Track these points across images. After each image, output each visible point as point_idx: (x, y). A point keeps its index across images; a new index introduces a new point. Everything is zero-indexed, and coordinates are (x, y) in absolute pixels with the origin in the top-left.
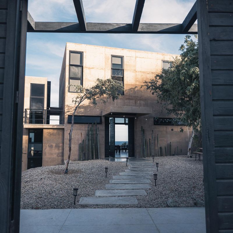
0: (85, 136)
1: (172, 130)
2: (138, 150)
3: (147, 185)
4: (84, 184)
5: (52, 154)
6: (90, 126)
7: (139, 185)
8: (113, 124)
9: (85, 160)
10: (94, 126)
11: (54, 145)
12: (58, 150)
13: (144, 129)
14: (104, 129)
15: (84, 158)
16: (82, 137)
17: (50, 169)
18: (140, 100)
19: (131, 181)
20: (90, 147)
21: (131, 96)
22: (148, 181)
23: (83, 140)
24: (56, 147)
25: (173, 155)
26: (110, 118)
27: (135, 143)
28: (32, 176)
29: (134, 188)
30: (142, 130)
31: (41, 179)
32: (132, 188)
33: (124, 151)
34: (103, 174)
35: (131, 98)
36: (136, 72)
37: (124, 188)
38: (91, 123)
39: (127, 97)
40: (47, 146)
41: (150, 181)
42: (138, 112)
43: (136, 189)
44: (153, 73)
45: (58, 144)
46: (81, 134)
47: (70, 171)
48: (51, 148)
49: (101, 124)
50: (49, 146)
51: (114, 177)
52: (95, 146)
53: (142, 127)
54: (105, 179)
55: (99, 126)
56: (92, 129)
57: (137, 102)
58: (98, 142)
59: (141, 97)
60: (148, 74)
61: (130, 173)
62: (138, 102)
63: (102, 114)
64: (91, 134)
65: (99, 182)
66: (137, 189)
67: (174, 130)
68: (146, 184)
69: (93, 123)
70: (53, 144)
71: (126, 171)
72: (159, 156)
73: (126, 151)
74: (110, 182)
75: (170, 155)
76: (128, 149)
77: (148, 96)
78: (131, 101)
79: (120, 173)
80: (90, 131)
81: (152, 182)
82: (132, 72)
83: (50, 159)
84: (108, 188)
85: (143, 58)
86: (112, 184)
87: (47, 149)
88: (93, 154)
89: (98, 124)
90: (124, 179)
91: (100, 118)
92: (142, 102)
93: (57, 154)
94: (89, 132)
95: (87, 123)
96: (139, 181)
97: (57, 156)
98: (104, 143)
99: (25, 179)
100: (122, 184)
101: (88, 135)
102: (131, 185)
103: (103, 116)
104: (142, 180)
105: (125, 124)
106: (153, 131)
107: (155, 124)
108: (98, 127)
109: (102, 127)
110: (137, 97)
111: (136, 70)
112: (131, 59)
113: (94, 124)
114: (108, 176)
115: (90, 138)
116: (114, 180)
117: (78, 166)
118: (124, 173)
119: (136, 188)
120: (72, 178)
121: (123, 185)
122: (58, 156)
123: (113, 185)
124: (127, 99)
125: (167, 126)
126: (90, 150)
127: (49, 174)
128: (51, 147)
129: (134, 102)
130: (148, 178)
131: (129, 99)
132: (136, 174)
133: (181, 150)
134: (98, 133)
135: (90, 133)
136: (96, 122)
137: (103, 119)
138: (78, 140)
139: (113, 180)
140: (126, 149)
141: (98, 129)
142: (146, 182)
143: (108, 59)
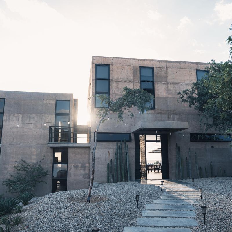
0: (113, 156)
1: (213, 147)
2: (173, 170)
3: (192, 220)
4: (109, 218)
5: (77, 175)
6: (119, 144)
7: (180, 219)
8: (144, 141)
9: (113, 182)
10: (123, 143)
11: (80, 165)
12: (84, 171)
13: (179, 147)
14: (134, 148)
15: (112, 180)
16: (109, 156)
17: (71, 195)
18: (174, 114)
19: (169, 213)
20: (119, 168)
21: (163, 111)
22: (192, 213)
23: (111, 159)
24: (81, 167)
25: (215, 177)
26: (140, 135)
27: (169, 162)
28: (48, 204)
29: (176, 225)
30: (177, 148)
31: (58, 209)
32: (172, 225)
33: (157, 171)
34: (133, 202)
35: (163, 112)
36: (168, 83)
37: (161, 225)
38: (120, 141)
39: (159, 111)
40: (72, 166)
41: (195, 214)
42: (172, 128)
43: (177, 227)
44: (187, 84)
45: (84, 164)
46: (109, 152)
47: (94, 198)
48: (77, 169)
49: (131, 141)
50: (74, 167)
51: (147, 206)
52: (124, 166)
53: (177, 144)
54: (136, 209)
55: (127, 143)
56: (121, 147)
57: (169, 116)
58: (127, 162)
59: (174, 111)
60: (182, 85)
61: (167, 200)
62: (172, 116)
63: (131, 131)
64: (120, 153)
65: (128, 213)
66: (180, 227)
67: (215, 147)
68: (190, 219)
69: (121, 141)
70: (78, 164)
71: (161, 198)
72: (198, 178)
73: (158, 171)
74: (143, 214)
75: (212, 177)
76: (160, 168)
77: (182, 110)
78: (163, 116)
79: (154, 200)
80: (118, 149)
81: (197, 215)
82: (163, 83)
83: (75, 181)
84: (140, 224)
85: (175, 68)
86: (145, 216)
87: (72, 170)
88: (122, 176)
89: (127, 141)
90: (160, 210)
91: (129, 134)
92: (176, 117)
93: (83, 175)
94: (117, 151)
95: (115, 141)
96: (179, 213)
97: (83, 177)
98: (134, 163)
99: (39, 209)
100: (158, 217)
101: (116, 154)
102: (170, 219)
103: (133, 133)
104: (183, 212)
105: (157, 141)
106: (189, 149)
107: (191, 141)
108: (127, 145)
109: (131, 145)
110: (170, 111)
111: (168, 82)
112: (161, 70)
113: (123, 141)
114: (139, 204)
115: (119, 157)
116: (148, 211)
117: (105, 190)
118: (160, 200)
119: (178, 225)
120: (94, 208)
121: (160, 219)
122: (85, 177)
123: (146, 218)
124: (158, 113)
125: (206, 143)
126: (119, 171)
127: (68, 202)
128: (76, 167)
129: (166, 117)
130: (191, 209)
131: (161, 113)
132: (174, 202)
133: (225, 170)
134: (127, 151)
135: (119, 151)
136: (125, 140)
137: (133, 136)
138: (105, 160)
139: (146, 211)
140: (158, 169)
141: (127, 147)
142: (189, 216)
143: (137, 71)
